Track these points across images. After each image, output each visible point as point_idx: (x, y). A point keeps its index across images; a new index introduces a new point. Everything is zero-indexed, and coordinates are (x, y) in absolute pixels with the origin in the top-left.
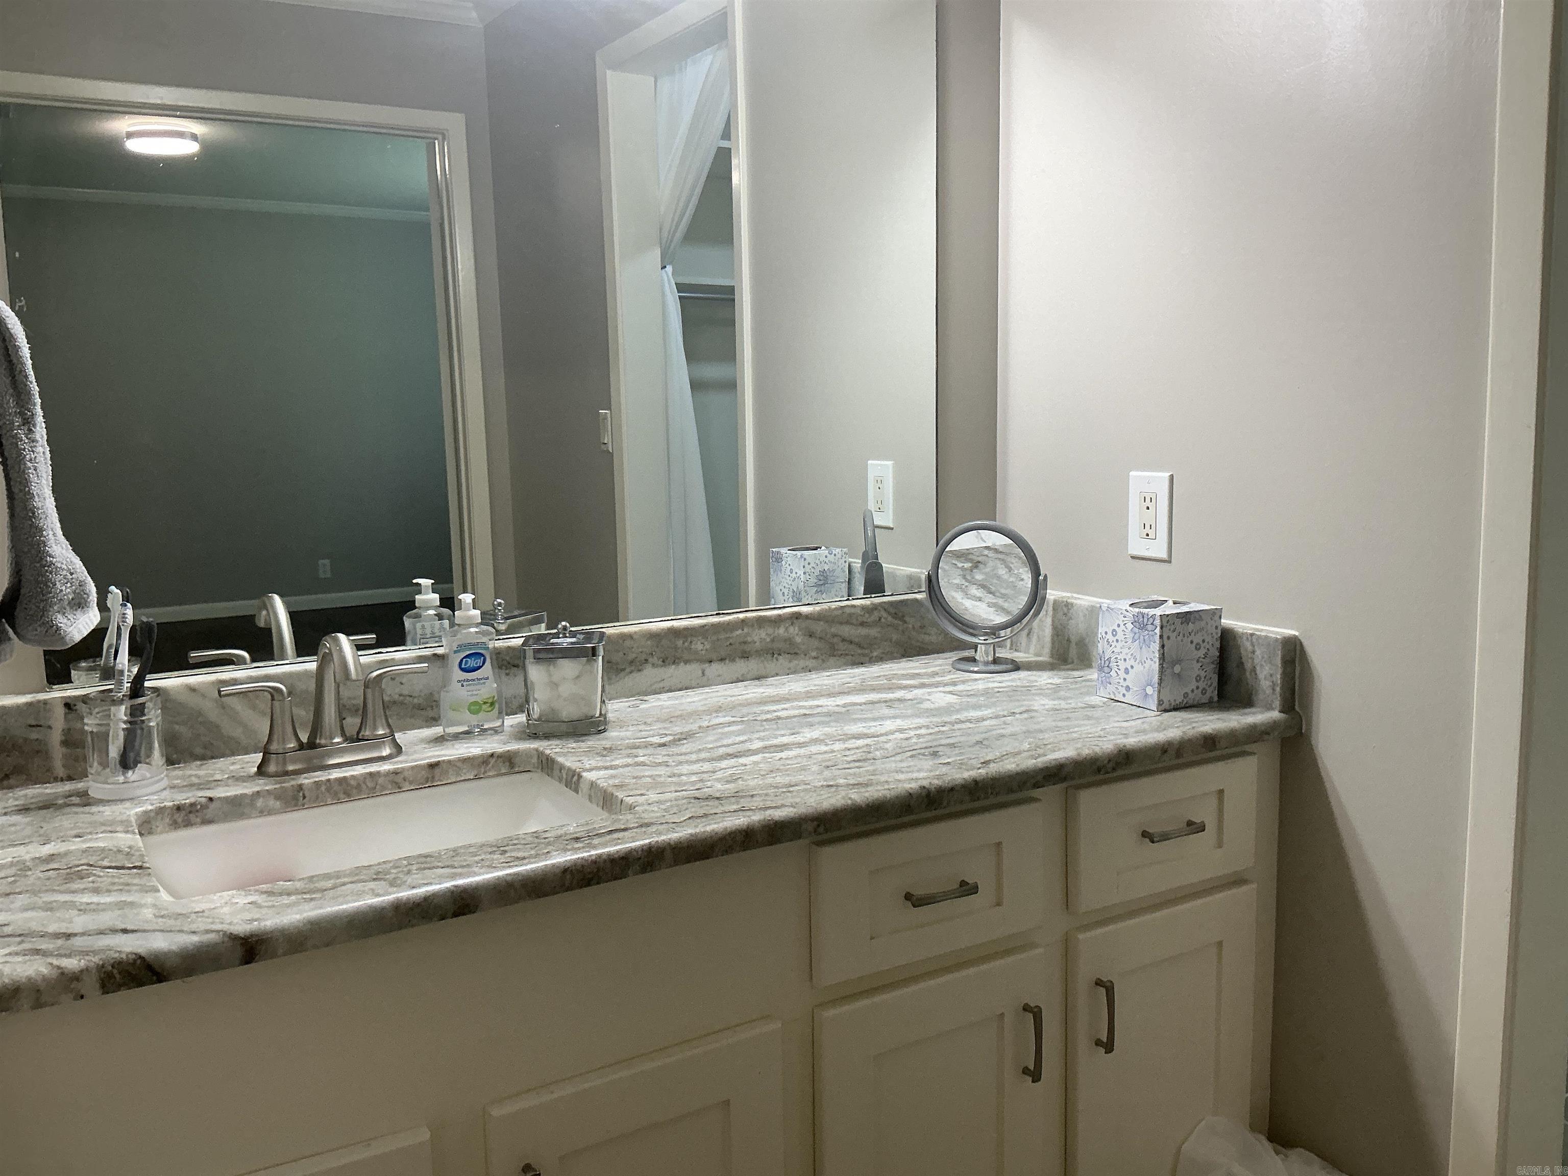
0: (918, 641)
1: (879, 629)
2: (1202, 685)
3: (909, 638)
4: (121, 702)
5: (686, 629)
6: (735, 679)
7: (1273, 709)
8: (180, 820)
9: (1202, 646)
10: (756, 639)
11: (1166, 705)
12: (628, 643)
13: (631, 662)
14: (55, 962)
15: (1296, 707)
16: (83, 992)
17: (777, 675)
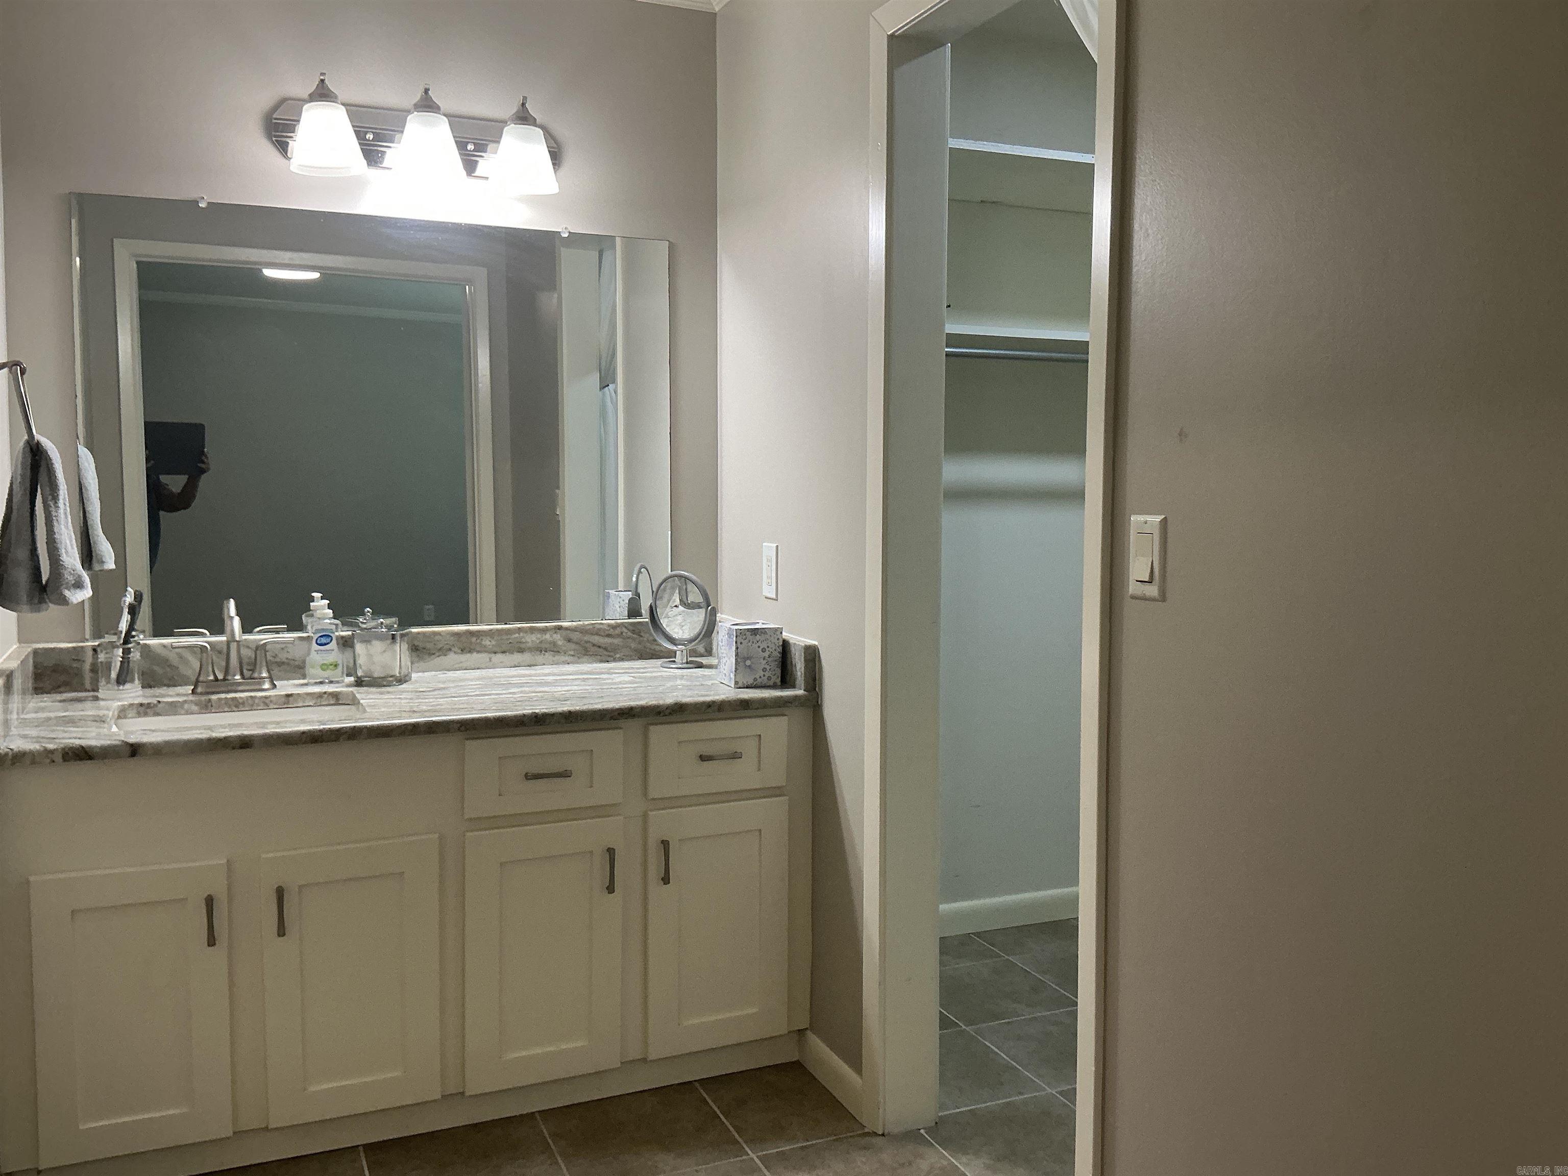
0: (651, 649)
1: (621, 640)
2: (767, 674)
3: (645, 647)
4: (118, 647)
5: (479, 631)
6: (513, 666)
7: (801, 689)
8: (141, 712)
9: (767, 649)
10: (529, 640)
11: (740, 685)
12: (437, 638)
13: (440, 649)
14: (43, 745)
15: (817, 689)
16: (54, 759)
17: (544, 664)
